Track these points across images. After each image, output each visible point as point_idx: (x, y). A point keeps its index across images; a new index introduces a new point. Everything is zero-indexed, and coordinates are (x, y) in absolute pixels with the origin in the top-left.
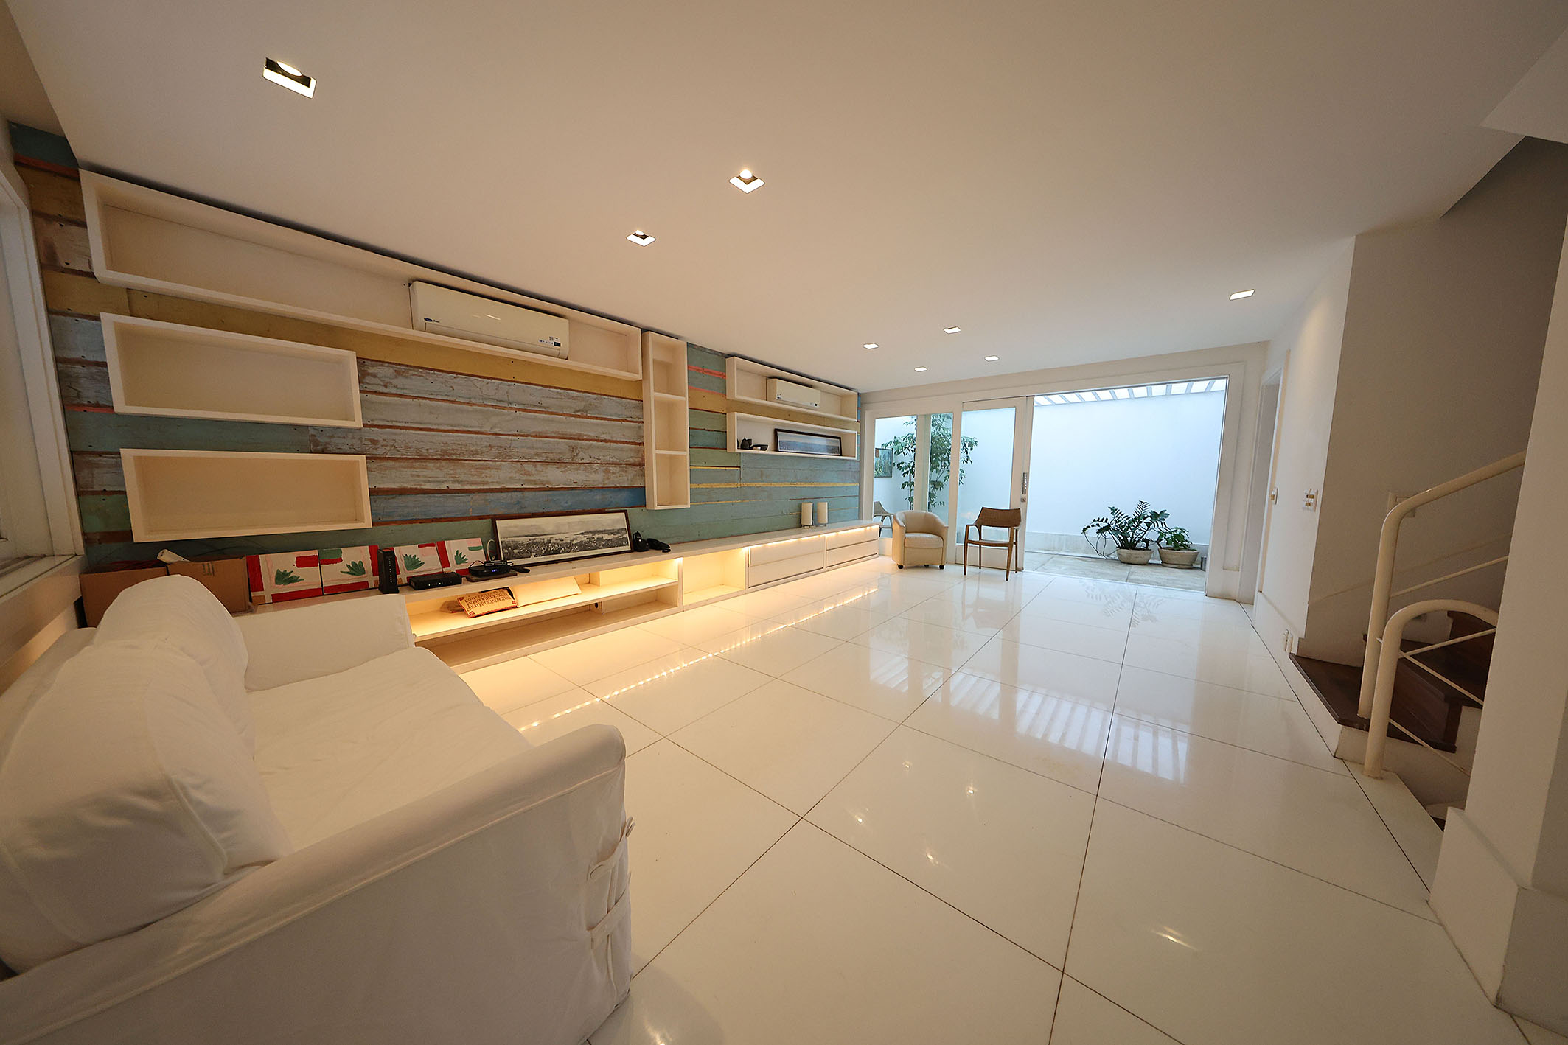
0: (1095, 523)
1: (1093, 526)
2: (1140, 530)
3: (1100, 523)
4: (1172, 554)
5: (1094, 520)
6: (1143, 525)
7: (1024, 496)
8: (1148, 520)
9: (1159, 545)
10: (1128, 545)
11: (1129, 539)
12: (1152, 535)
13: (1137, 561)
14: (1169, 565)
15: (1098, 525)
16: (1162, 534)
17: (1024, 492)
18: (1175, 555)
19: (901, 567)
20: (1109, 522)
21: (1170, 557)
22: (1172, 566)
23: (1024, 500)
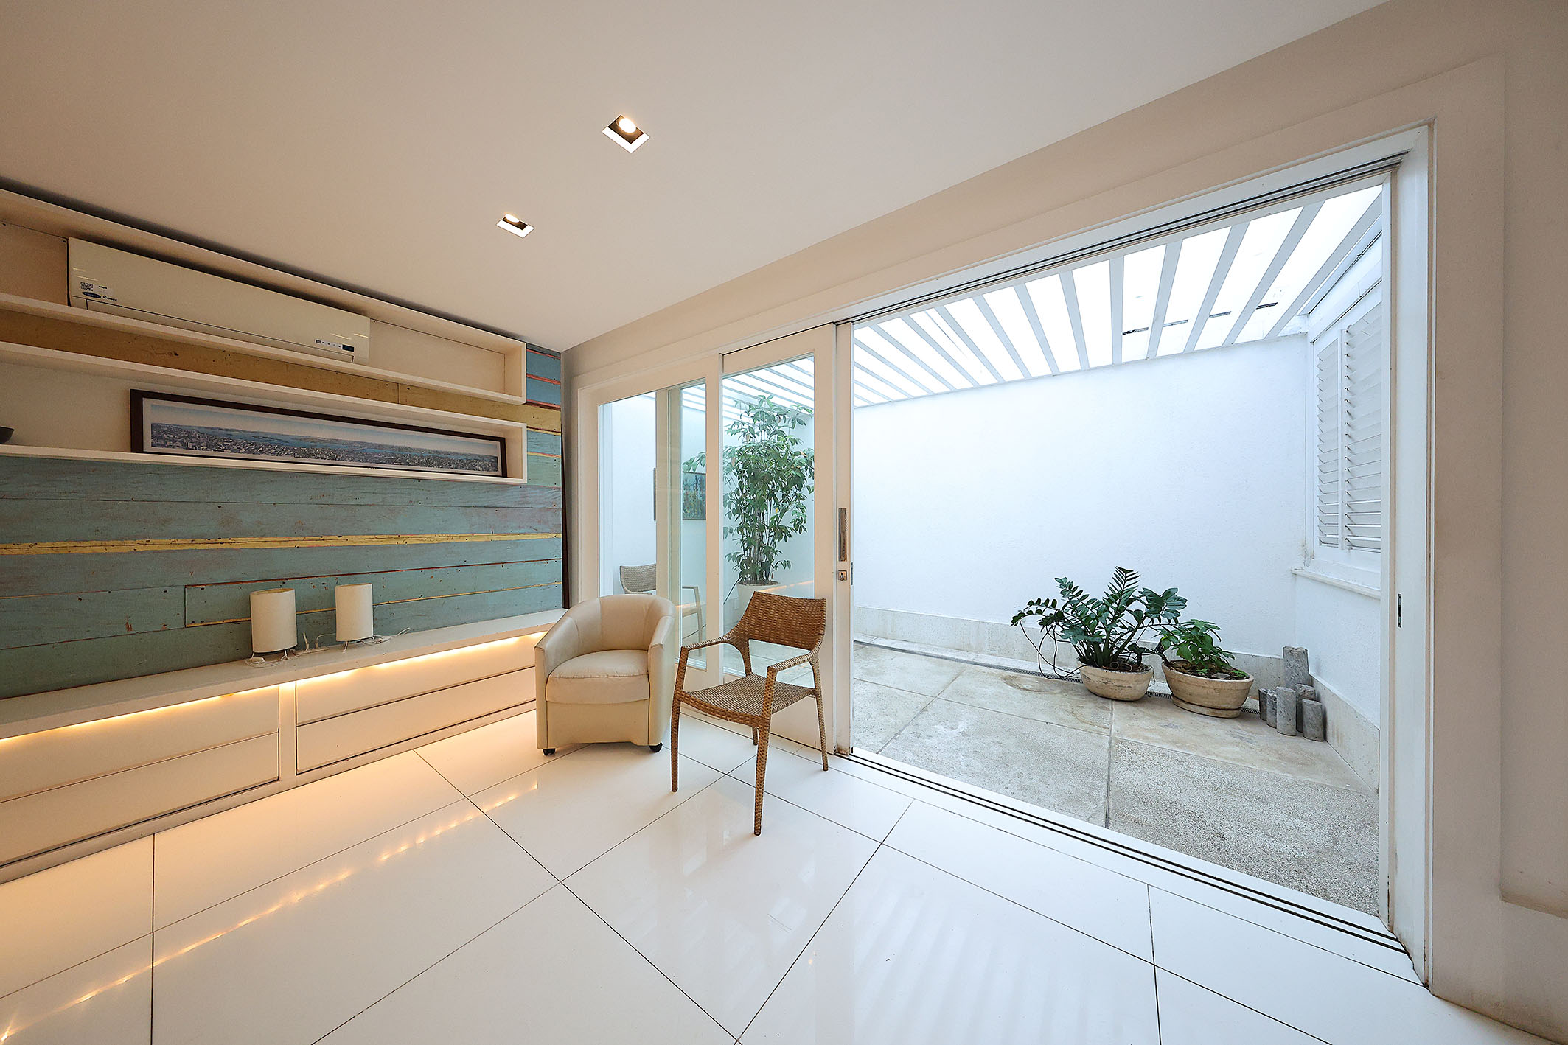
0: (1033, 608)
1: (1030, 613)
2: (1123, 627)
3: (1042, 609)
4: (1196, 684)
5: (1031, 603)
6: (1128, 619)
7: (842, 565)
8: (1135, 606)
9: (1164, 658)
10: (1099, 657)
11: (1102, 646)
12: (1149, 637)
13: (1123, 694)
14: (1191, 707)
15: (1039, 612)
16: (1169, 635)
17: (843, 555)
18: (1199, 684)
19: (549, 752)
20: (1059, 607)
21: (1190, 689)
22: (1200, 710)
23: (842, 577)
